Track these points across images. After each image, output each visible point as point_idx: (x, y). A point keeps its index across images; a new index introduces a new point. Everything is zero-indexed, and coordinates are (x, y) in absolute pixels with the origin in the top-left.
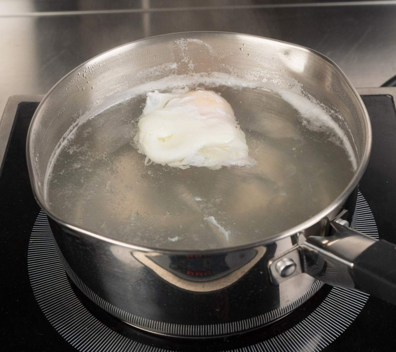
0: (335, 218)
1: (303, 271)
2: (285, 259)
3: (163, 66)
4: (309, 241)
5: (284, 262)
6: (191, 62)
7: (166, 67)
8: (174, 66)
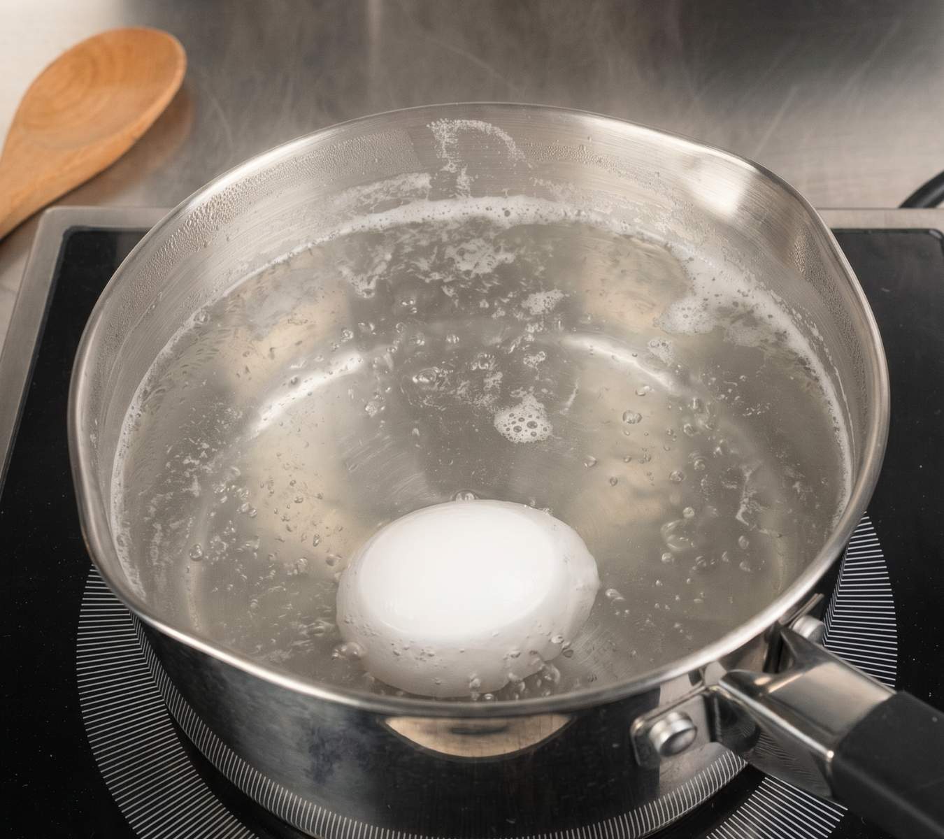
0: (792, 618)
1: (713, 739)
2: (673, 716)
3: (396, 183)
4: (731, 679)
5: (669, 723)
6: (463, 173)
7: (404, 183)
8: (423, 181)
